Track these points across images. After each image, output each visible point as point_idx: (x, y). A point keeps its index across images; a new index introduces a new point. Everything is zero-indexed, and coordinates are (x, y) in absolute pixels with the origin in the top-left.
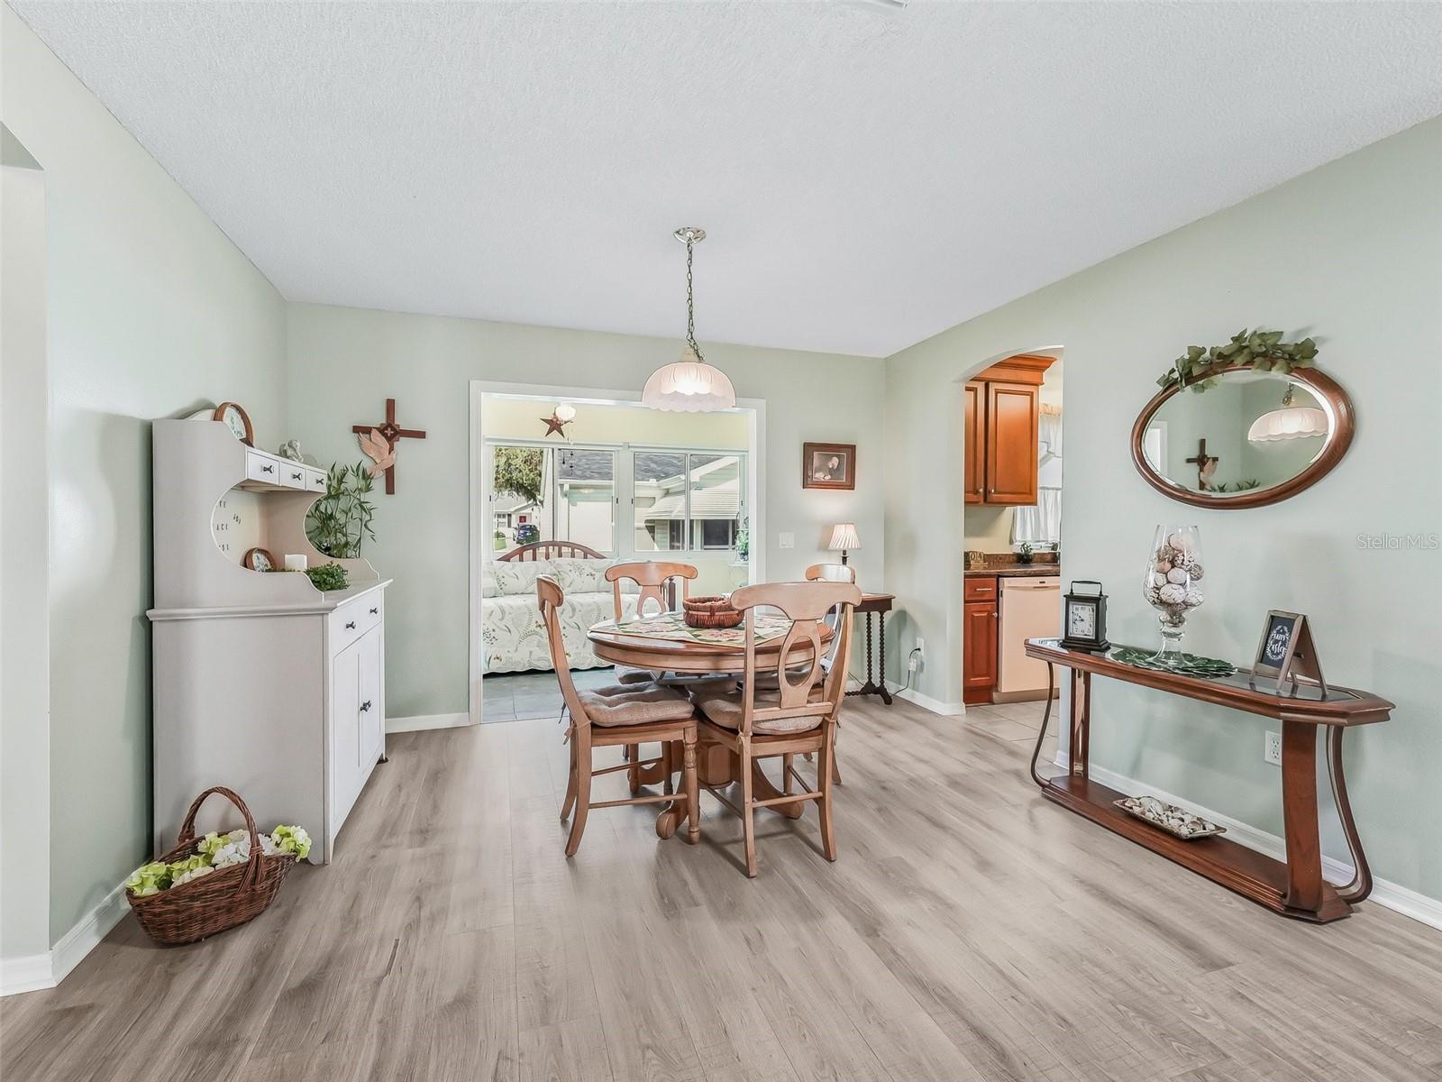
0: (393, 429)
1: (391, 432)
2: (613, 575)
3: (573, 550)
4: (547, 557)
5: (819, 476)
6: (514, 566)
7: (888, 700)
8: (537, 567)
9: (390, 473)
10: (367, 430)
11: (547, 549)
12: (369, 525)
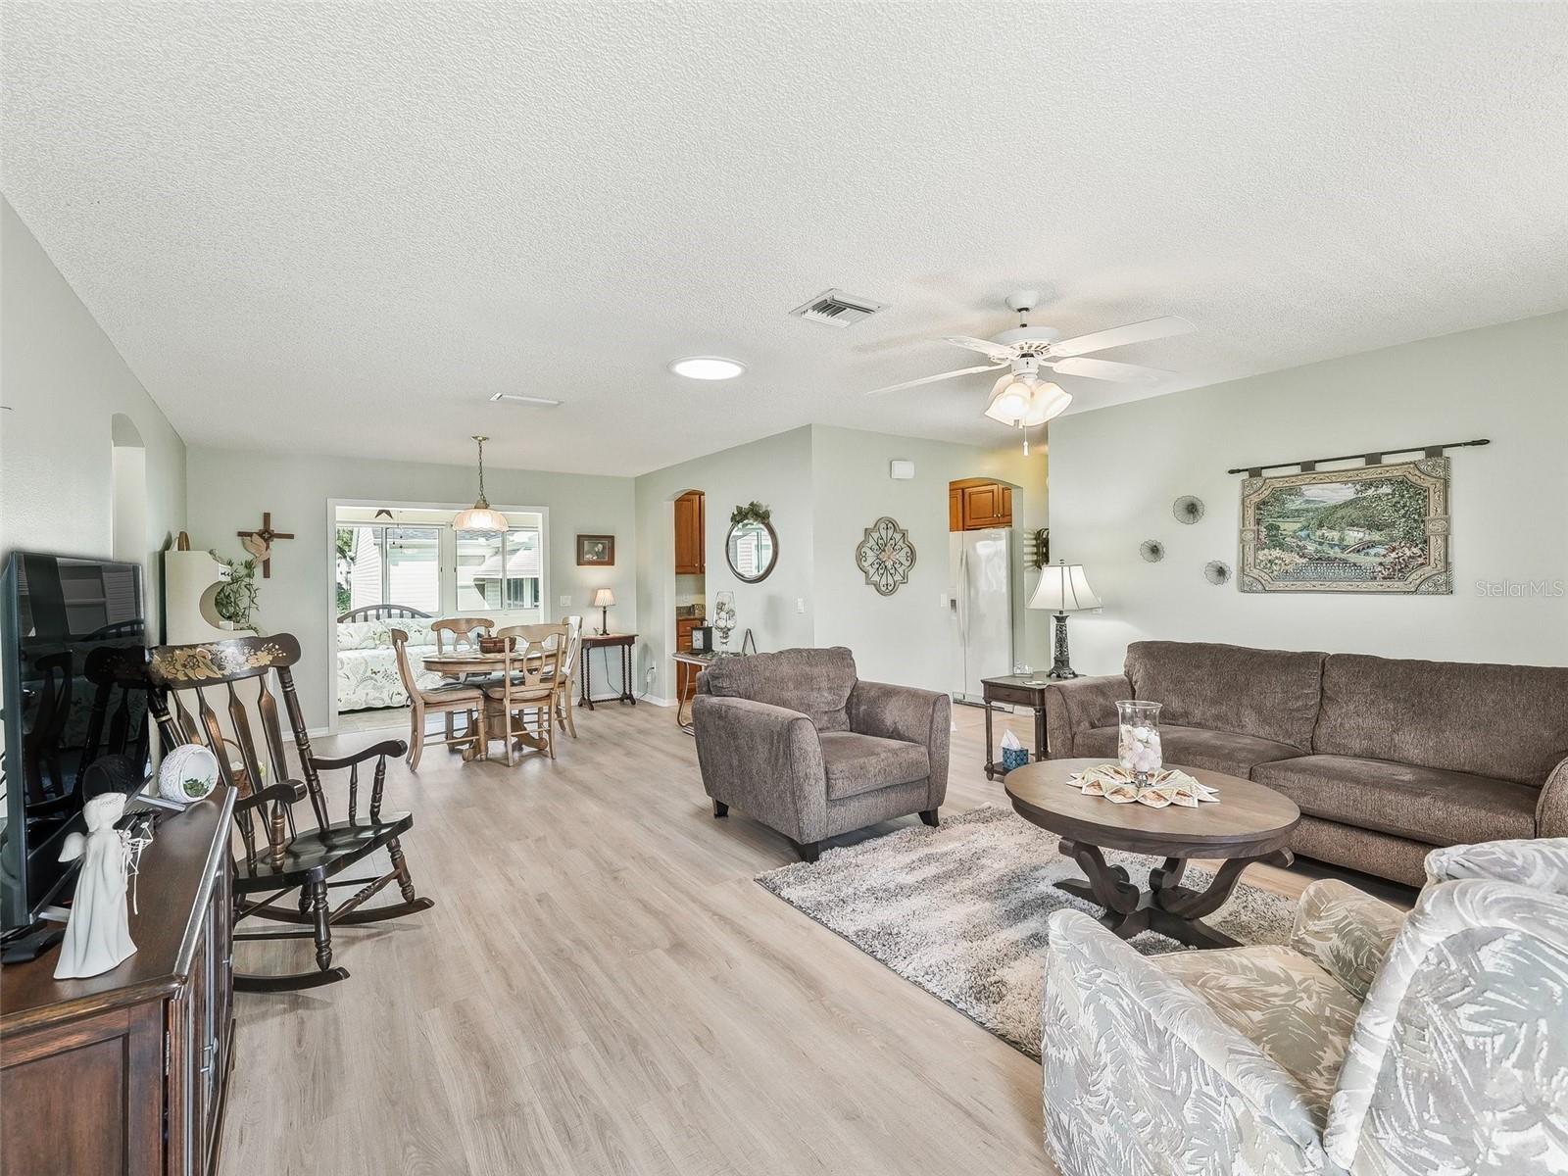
0: (269, 533)
1: (267, 535)
2: (437, 627)
3: (401, 611)
4: (378, 618)
5: (588, 557)
6: (348, 627)
7: (633, 702)
8: (369, 626)
9: (266, 564)
10: (250, 535)
11: (378, 611)
12: (255, 600)
